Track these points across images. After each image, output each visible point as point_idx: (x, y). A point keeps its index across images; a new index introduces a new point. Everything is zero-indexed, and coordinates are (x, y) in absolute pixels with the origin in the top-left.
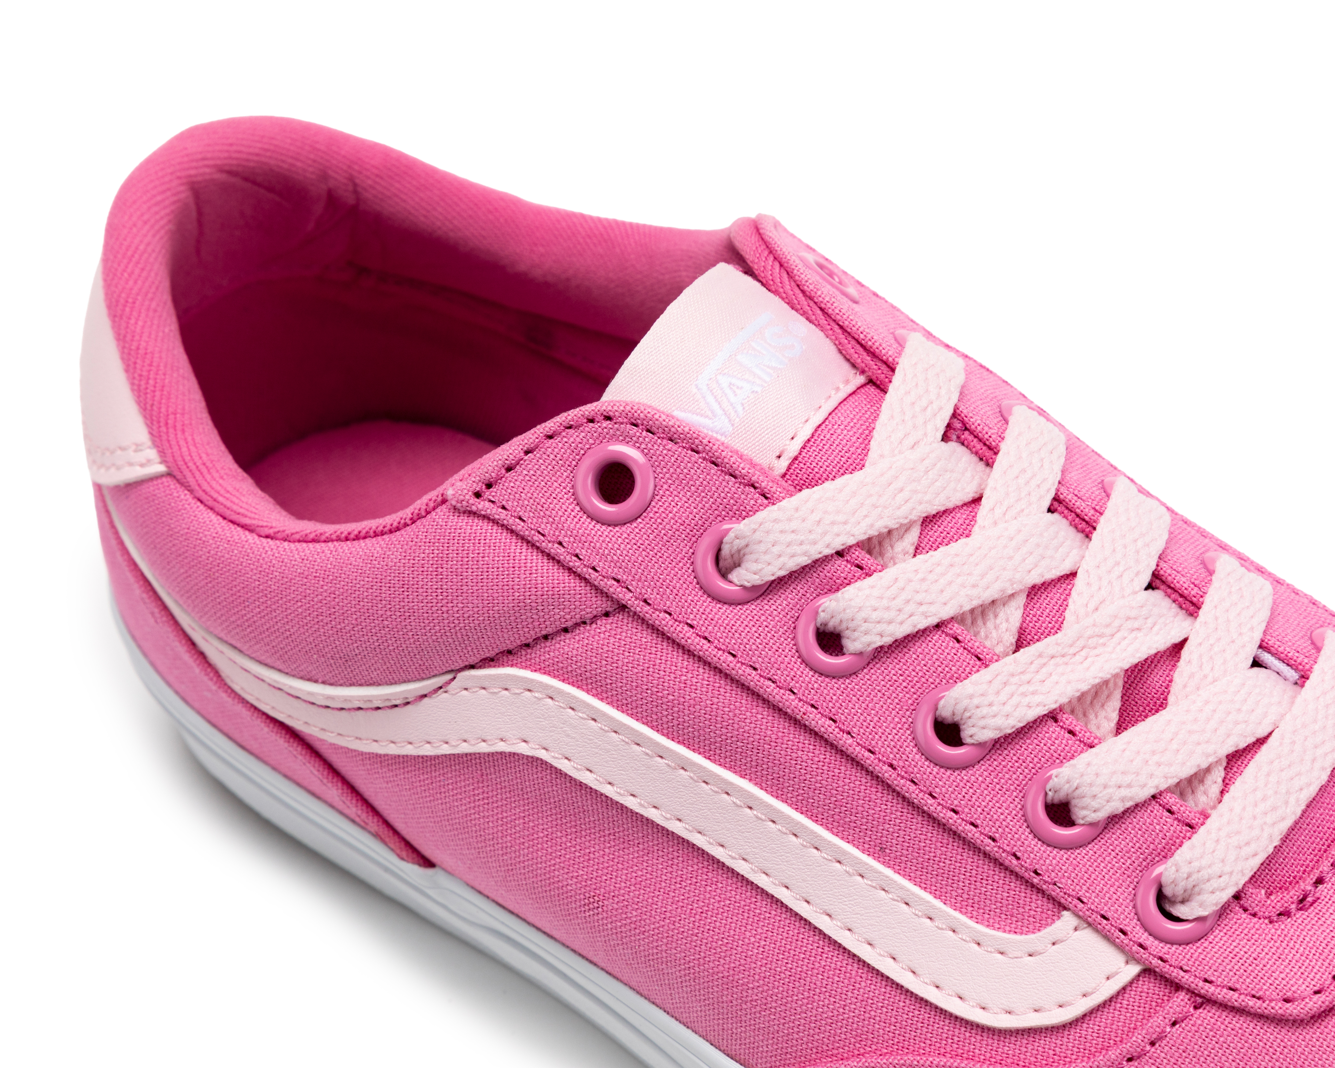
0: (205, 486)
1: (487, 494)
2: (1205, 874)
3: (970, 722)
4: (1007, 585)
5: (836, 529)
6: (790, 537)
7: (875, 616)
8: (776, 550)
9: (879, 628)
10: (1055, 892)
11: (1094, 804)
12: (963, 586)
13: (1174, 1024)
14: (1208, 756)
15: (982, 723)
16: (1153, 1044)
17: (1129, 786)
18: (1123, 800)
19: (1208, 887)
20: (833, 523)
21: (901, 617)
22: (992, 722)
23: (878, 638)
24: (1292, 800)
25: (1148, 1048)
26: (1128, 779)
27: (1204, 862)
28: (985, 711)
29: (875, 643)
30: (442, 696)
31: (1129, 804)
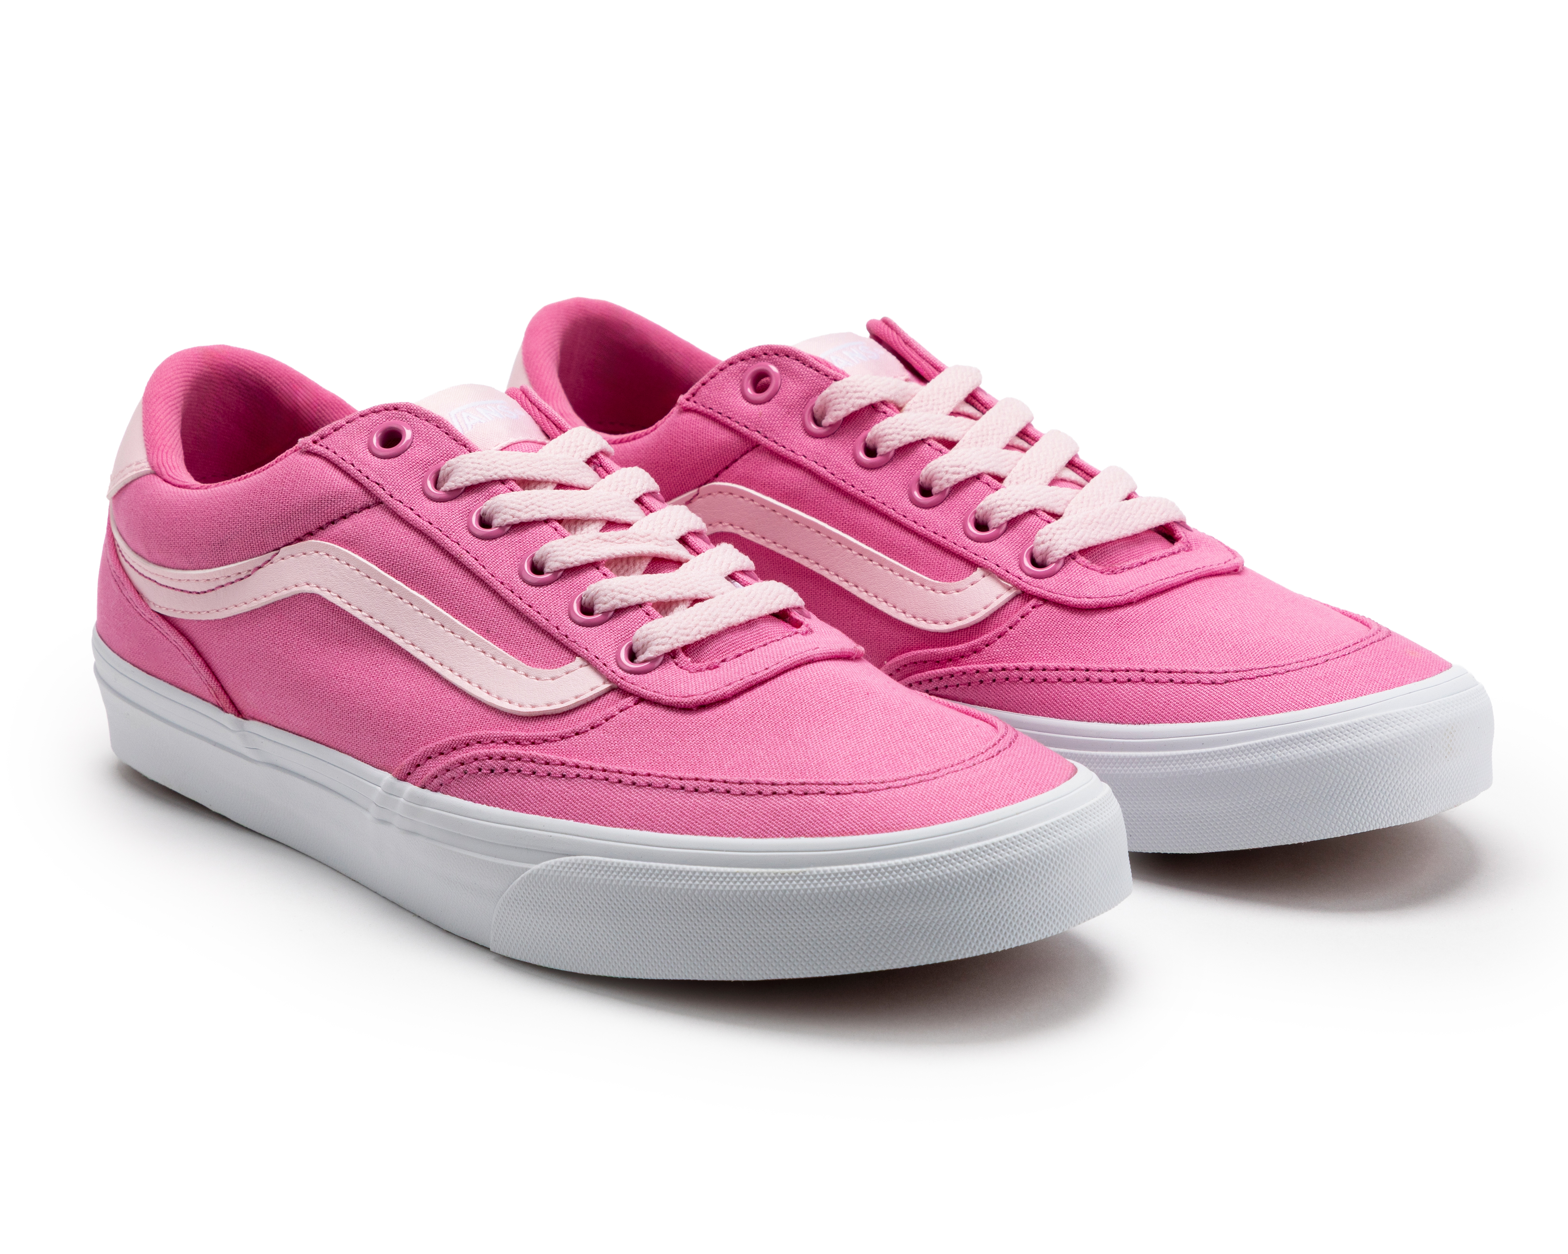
0: (170, 473)
1: (321, 442)
2: (655, 635)
3: (549, 560)
4: (592, 512)
5: (502, 467)
6: (476, 465)
7: (511, 505)
8: (467, 470)
9: (513, 512)
10: (574, 646)
11: (605, 599)
12: (566, 505)
13: (621, 711)
14: (678, 594)
15: (555, 559)
16: (607, 720)
17: (626, 594)
18: (622, 600)
19: (656, 642)
20: (502, 464)
21: (527, 509)
22: (561, 558)
23: (511, 517)
24: (718, 620)
25: (604, 721)
26: (626, 590)
27: (656, 630)
28: (557, 553)
29: (509, 519)
30: (269, 566)
31: (625, 604)
